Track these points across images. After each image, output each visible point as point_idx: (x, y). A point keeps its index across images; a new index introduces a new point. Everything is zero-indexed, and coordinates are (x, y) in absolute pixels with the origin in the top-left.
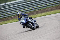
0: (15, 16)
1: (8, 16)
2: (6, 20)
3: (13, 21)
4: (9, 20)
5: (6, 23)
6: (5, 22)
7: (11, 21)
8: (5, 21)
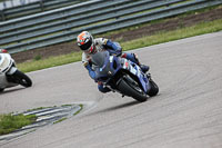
0: (207, 11)
1: (181, 11)
2: (173, 28)
3: (199, 31)
4: (182, 26)
5: (173, 37)
6: (169, 35)
7: (191, 29)
8: (168, 29)
